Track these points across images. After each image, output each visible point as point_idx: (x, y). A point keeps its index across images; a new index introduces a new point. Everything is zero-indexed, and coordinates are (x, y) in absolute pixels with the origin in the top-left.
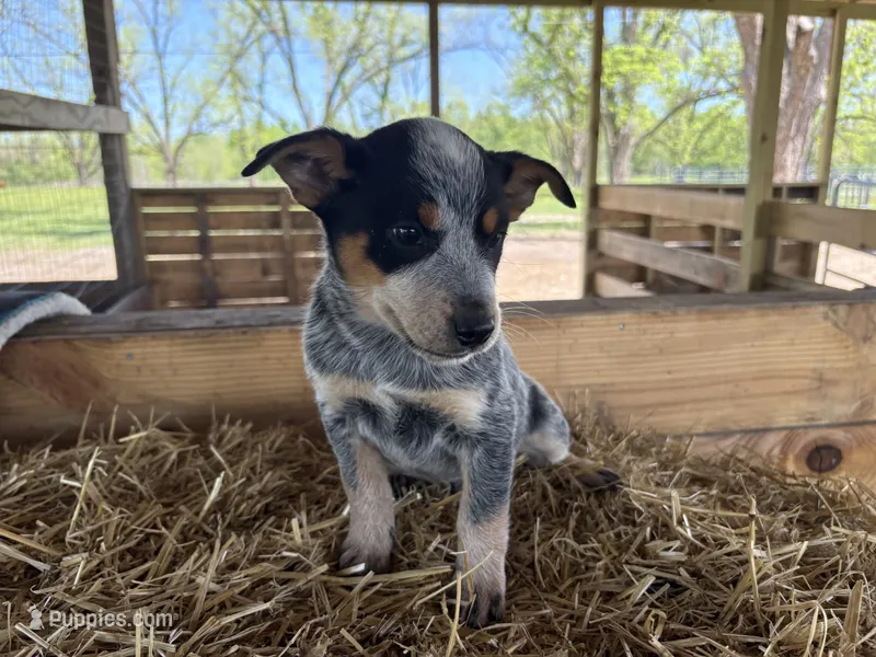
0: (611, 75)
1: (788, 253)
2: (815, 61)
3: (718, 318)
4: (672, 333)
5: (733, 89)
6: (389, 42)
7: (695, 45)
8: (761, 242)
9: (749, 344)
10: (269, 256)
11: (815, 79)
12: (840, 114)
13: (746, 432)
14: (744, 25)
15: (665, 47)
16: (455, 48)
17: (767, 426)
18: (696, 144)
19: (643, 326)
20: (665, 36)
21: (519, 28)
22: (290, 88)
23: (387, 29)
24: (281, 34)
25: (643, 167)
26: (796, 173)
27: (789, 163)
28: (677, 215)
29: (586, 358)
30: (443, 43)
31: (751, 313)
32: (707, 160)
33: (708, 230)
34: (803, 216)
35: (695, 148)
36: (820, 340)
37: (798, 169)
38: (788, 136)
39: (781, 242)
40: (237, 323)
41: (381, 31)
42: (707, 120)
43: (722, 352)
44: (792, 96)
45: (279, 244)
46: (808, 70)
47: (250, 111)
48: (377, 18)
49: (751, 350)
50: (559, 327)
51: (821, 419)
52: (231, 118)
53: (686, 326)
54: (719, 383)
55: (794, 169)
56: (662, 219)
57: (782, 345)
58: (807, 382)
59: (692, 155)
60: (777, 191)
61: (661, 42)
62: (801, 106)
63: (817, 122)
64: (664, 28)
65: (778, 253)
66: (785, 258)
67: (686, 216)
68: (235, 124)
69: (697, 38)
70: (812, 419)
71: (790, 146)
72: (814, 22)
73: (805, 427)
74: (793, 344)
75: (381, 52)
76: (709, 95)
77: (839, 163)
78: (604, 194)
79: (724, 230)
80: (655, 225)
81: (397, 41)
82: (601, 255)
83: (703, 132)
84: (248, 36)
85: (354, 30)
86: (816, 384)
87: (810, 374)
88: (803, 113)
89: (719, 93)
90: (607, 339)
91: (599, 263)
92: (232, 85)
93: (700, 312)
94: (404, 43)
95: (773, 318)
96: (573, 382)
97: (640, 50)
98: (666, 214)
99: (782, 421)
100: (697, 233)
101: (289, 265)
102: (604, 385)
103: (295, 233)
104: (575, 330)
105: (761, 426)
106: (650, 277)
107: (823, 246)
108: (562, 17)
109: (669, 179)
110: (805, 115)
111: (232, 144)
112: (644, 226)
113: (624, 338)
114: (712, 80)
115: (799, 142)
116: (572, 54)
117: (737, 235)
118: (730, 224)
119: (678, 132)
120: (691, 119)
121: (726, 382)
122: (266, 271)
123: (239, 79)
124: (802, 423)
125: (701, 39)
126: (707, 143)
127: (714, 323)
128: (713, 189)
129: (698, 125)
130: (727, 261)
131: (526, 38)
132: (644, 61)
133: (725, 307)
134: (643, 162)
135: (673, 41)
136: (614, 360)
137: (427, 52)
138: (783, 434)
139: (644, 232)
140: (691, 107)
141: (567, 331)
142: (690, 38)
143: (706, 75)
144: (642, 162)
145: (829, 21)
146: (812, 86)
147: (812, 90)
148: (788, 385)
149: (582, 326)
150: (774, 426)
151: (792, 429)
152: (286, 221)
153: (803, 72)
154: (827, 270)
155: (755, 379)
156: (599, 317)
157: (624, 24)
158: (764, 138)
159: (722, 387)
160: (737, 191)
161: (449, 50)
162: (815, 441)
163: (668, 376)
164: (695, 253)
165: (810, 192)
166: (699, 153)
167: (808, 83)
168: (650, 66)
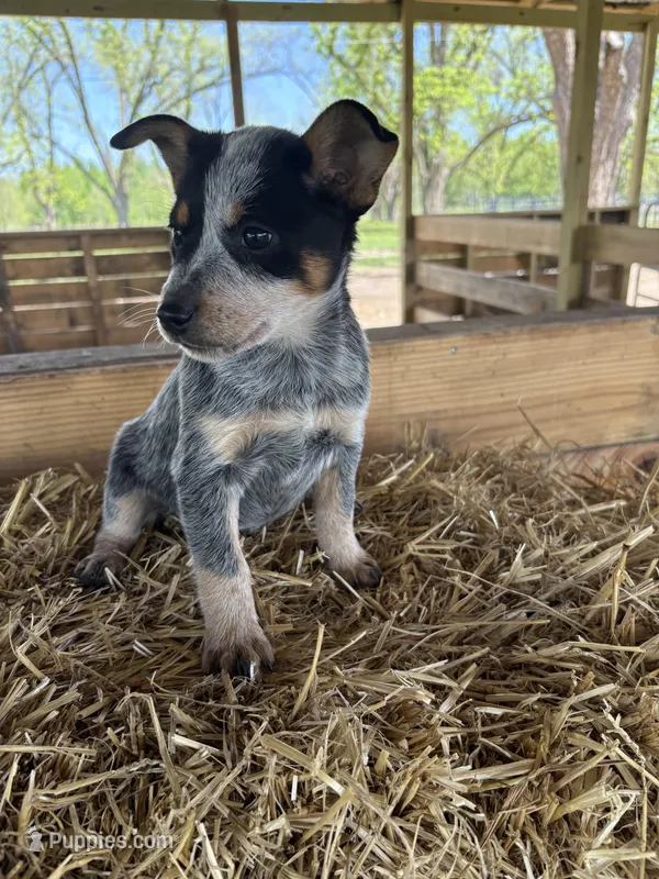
0: (422, 100)
1: (601, 278)
2: (625, 80)
3: (550, 337)
4: (504, 354)
5: (544, 114)
6: (186, 70)
7: (505, 65)
8: (578, 268)
9: (580, 362)
10: (74, 305)
11: (625, 99)
12: (650, 136)
13: (578, 450)
14: (554, 42)
15: (475, 68)
16: (258, 74)
17: (599, 444)
18: (508, 173)
19: (474, 349)
20: (474, 57)
21: (325, 51)
22: (81, 121)
23: (182, 54)
24: (67, 61)
25: (456, 199)
26: (607, 199)
27: (600, 188)
28: (493, 244)
29: (418, 386)
30: (245, 69)
31: (583, 329)
32: (519, 189)
33: (523, 259)
34: (617, 239)
35: (508, 177)
36: (649, 354)
37: (608, 193)
38: (599, 160)
39: (596, 268)
40: (43, 367)
41: (176, 56)
42: (518, 148)
43: (554, 372)
44: (603, 117)
45: (85, 292)
46: (617, 91)
47: (39, 149)
48: (170, 41)
49: (583, 368)
50: (390, 354)
51: (648, 434)
52: (19, 158)
53: (518, 347)
54: (551, 404)
55: (605, 194)
56: (479, 248)
57: (612, 361)
58: (636, 397)
59: (505, 184)
60: (591, 215)
61: (472, 63)
62: (611, 128)
63: (626, 145)
64: (474, 47)
65: (593, 279)
66: (599, 284)
67: (503, 244)
68: (24, 163)
69: (507, 58)
70: (640, 434)
71: (601, 171)
72: (623, 38)
73: (635, 443)
74: (623, 360)
75: (177, 79)
76: (520, 120)
77: (648, 187)
78: (420, 225)
79: (540, 257)
80: (472, 256)
81: (195, 66)
82: (420, 289)
83: (515, 161)
84: (29, 65)
85: (147, 56)
86: (644, 399)
87: (639, 389)
88: (613, 135)
89: (530, 118)
90: (439, 364)
91: (419, 297)
92: (17, 120)
93: (531, 331)
94: (202, 69)
95: (604, 334)
96: (406, 411)
97: (450, 71)
98: (483, 243)
99: (613, 438)
100: (513, 262)
101: (96, 315)
102: (437, 412)
103: (101, 279)
104: (406, 357)
105: (592, 444)
106: (468, 308)
107: (634, 268)
108: (369, 36)
109: (482, 208)
110: (615, 138)
111: (23, 187)
112: (461, 257)
113: (457, 363)
114: (522, 104)
115: (610, 164)
116: (380, 77)
117: (552, 262)
118: (546, 250)
119: (490, 161)
120: (503, 147)
121: (559, 402)
122: (73, 322)
123: (23, 112)
124: (630, 439)
125: (512, 59)
126: (519, 171)
127: (546, 341)
128: (529, 216)
129: (511, 153)
130: (543, 288)
131: (332, 61)
132: (455, 84)
133: (557, 325)
134: (457, 193)
135: (484, 62)
136: (447, 386)
137: (228, 78)
138: (613, 450)
139: (461, 263)
140: (503, 133)
141: (399, 358)
142: (500, 59)
143: (516, 99)
144: (455, 193)
145: (639, 36)
146: (622, 107)
147: (622, 112)
148: (617, 402)
149: (413, 351)
150: (604, 443)
151: (621, 445)
152: (90, 267)
153: (613, 92)
154: (637, 294)
155: (588, 397)
156: (431, 342)
157: (433, 43)
158: (579, 159)
159: (555, 407)
160: (554, 216)
161: (251, 76)
162: (643, 456)
163: (501, 400)
164: (512, 282)
165: (621, 216)
166: (510, 182)
167: (618, 104)
168: (461, 90)
